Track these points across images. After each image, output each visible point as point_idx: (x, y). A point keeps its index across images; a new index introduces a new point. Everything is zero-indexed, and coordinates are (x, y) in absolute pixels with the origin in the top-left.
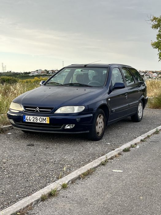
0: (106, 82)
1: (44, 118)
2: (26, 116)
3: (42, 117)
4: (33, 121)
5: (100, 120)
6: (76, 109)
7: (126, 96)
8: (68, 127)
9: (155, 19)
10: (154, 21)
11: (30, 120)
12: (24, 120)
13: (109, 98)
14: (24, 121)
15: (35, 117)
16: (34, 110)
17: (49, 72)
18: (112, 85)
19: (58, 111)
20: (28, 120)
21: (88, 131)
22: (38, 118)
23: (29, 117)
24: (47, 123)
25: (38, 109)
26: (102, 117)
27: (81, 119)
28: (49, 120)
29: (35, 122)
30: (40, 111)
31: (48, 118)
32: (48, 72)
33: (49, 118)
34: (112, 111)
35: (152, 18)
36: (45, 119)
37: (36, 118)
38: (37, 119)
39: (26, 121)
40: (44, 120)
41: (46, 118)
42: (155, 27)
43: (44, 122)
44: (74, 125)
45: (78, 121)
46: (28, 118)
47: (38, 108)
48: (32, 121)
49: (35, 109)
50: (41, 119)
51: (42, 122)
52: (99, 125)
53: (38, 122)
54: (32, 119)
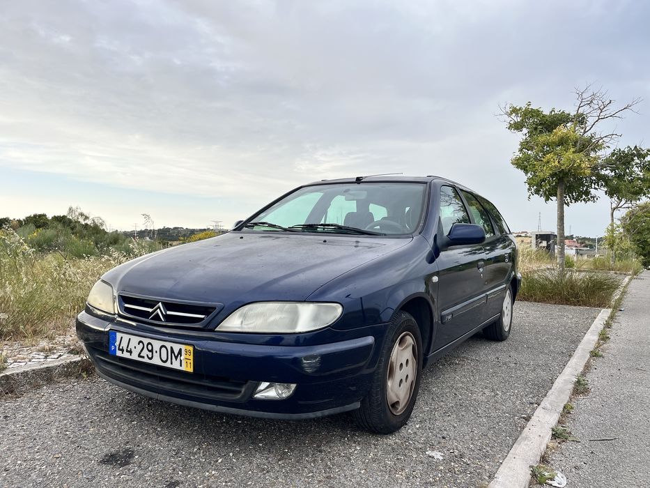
0: (422, 222)
1: (176, 348)
2: (119, 335)
3: (169, 345)
4: (139, 356)
5: (402, 355)
6: (307, 318)
7: (481, 270)
8: (268, 391)
9: (515, 111)
10: (514, 114)
11: (130, 352)
12: (113, 348)
13: (433, 274)
14: (110, 353)
15: (146, 341)
16: (148, 314)
18: (442, 233)
19: (234, 323)
20: (122, 350)
21: (357, 405)
22: (157, 345)
23: (126, 337)
24: (183, 368)
25: (160, 310)
26: (410, 340)
27: (325, 358)
28: (191, 357)
29: (146, 360)
30: (166, 317)
31: (188, 347)
33: (191, 348)
34: (442, 318)
35: (509, 110)
36: (180, 352)
37: (150, 347)
38: (151, 351)
39: (119, 353)
40: (176, 358)
41: (183, 347)
42: (517, 127)
43: (176, 365)
44: (293, 386)
45: (309, 371)
46: (124, 345)
47: (160, 304)
48: (135, 357)
49: (150, 310)
50: (163, 349)
51: (168, 365)
52: (399, 374)
53: (156, 361)
54: (135, 347)
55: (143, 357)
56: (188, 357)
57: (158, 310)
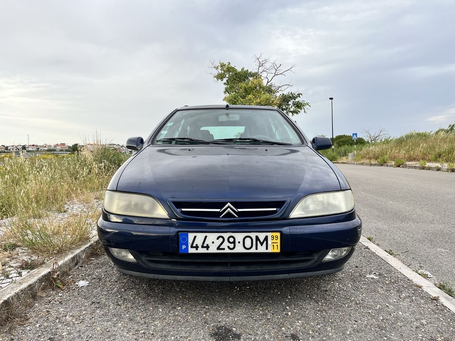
2: (191, 236)
4: (218, 248)
11: (207, 247)
14: (181, 252)
17: (9, 148)
20: (197, 247)
22: (239, 237)
23: (200, 236)
29: (227, 251)
31: (275, 234)
32: (7, 148)
36: (266, 238)
37: (232, 240)
38: (234, 242)
39: (192, 251)
40: (262, 244)
43: (262, 249)
46: (199, 241)
48: (213, 249)
50: (247, 239)
51: (253, 250)
54: (213, 242)
55: (224, 249)
56: (274, 241)
57: (229, 209)
